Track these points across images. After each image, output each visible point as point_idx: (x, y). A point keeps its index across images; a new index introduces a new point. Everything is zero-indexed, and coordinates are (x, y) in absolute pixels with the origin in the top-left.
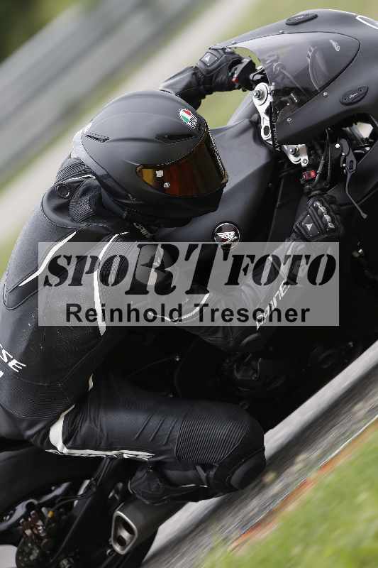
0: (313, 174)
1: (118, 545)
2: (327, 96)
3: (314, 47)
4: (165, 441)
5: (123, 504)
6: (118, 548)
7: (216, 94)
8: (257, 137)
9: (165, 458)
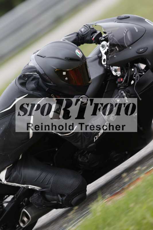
0: (122, 80)
1: (22, 223)
2: (131, 49)
3: (127, 29)
4: (47, 183)
5: (26, 207)
6: (22, 225)
7: (85, 44)
8: (100, 63)
9: (46, 190)
